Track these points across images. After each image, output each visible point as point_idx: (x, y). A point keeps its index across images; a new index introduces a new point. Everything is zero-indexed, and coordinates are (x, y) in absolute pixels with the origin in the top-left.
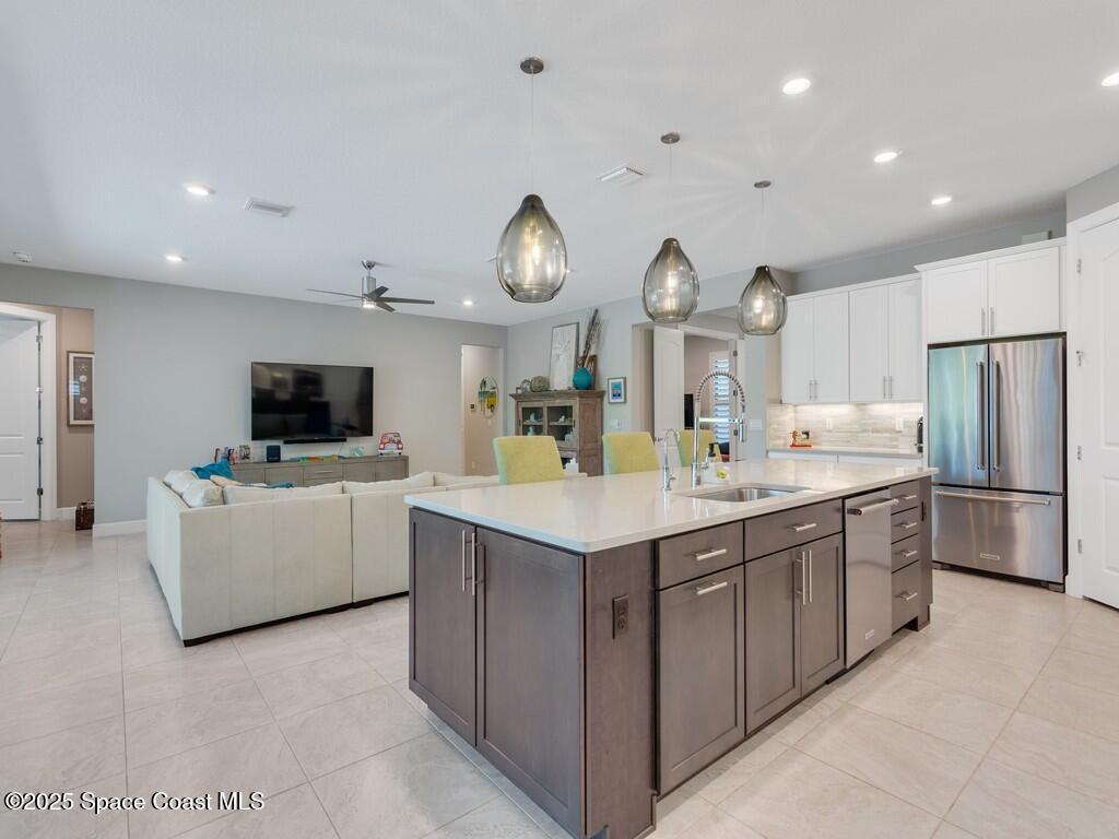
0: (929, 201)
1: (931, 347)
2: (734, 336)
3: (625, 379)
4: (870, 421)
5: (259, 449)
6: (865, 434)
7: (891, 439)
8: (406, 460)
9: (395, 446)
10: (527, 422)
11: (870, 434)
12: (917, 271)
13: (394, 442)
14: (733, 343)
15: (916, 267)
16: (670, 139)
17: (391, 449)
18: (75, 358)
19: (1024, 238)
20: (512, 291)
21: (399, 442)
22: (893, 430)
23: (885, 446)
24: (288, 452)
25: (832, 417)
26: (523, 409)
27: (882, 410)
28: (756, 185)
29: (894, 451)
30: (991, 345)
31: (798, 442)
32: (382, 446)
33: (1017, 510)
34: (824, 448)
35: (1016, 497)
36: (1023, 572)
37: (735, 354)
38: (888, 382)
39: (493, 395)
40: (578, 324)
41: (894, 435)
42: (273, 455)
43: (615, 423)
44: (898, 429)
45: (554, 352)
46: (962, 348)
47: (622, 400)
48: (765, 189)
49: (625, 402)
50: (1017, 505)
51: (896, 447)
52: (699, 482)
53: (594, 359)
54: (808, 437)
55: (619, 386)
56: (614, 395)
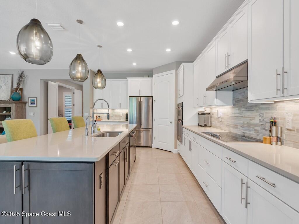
0: (132, 64)
1: (130, 97)
2: (73, 88)
3: (37, 98)
4: (115, 114)
6: (113, 117)
11: (115, 117)
12: (127, 79)
14: (73, 90)
15: (127, 78)
16: (80, 22)
19: (145, 76)
20: (26, 57)
22: (120, 116)
23: (118, 120)
28: (98, 46)
29: (120, 121)
30: (141, 98)
31: (97, 119)
33: (142, 132)
34: (104, 121)
35: (142, 129)
36: (142, 145)
37: (74, 93)
38: (120, 104)
40: (13, 75)
41: (120, 117)
43: (32, 114)
44: (121, 116)
46: (133, 98)
47: (36, 106)
48: (100, 48)
50: (142, 131)
51: (121, 120)
52: (94, 132)
53: (21, 89)
54: (100, 118)
55: (34, 100)
56: (31, 104)
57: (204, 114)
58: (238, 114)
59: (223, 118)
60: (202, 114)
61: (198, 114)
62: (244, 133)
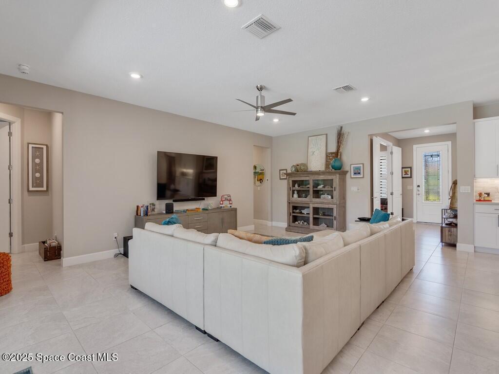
2: (390, 144)
3: (363, 164)
5: (161, 205)
8: (235, 210)
9: (228, 202)
10: (294, 188)
13: (227, 200)
14: (390, 147)
17: (226, 204)
18: (32, 147)
21: (230, 200)
24: (177, 207)
26: (293, 181)
31: (483, 198)
32: (221, 202)
37: (392, 153)
39: (262, 174)
40: (327, 134)
42: (169, 209)
45: (310, 150)
47: (362, 176)
49: (363, 177)
55: (359, 168)
56: (355, 174)
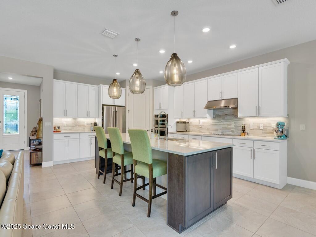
1: (103, 105)
4: (78, 123)
6: (75, 127)
7: (83, 128)
11: (78, 127)
23: (82, 130)
25: (66, 122)
27: (81, 120)
29: (84, 131)
30: (116, 107)
31: (56, 130)
34: (64, 132)
38: (89, 112)
44: (85, 125)
46: (110, 106)
54: (59, 129)
57: (186, 123)
58: (218, 123)
59: (203, 126)
60: (184, 123)
61: (177, 123)
62: (223, 133)
